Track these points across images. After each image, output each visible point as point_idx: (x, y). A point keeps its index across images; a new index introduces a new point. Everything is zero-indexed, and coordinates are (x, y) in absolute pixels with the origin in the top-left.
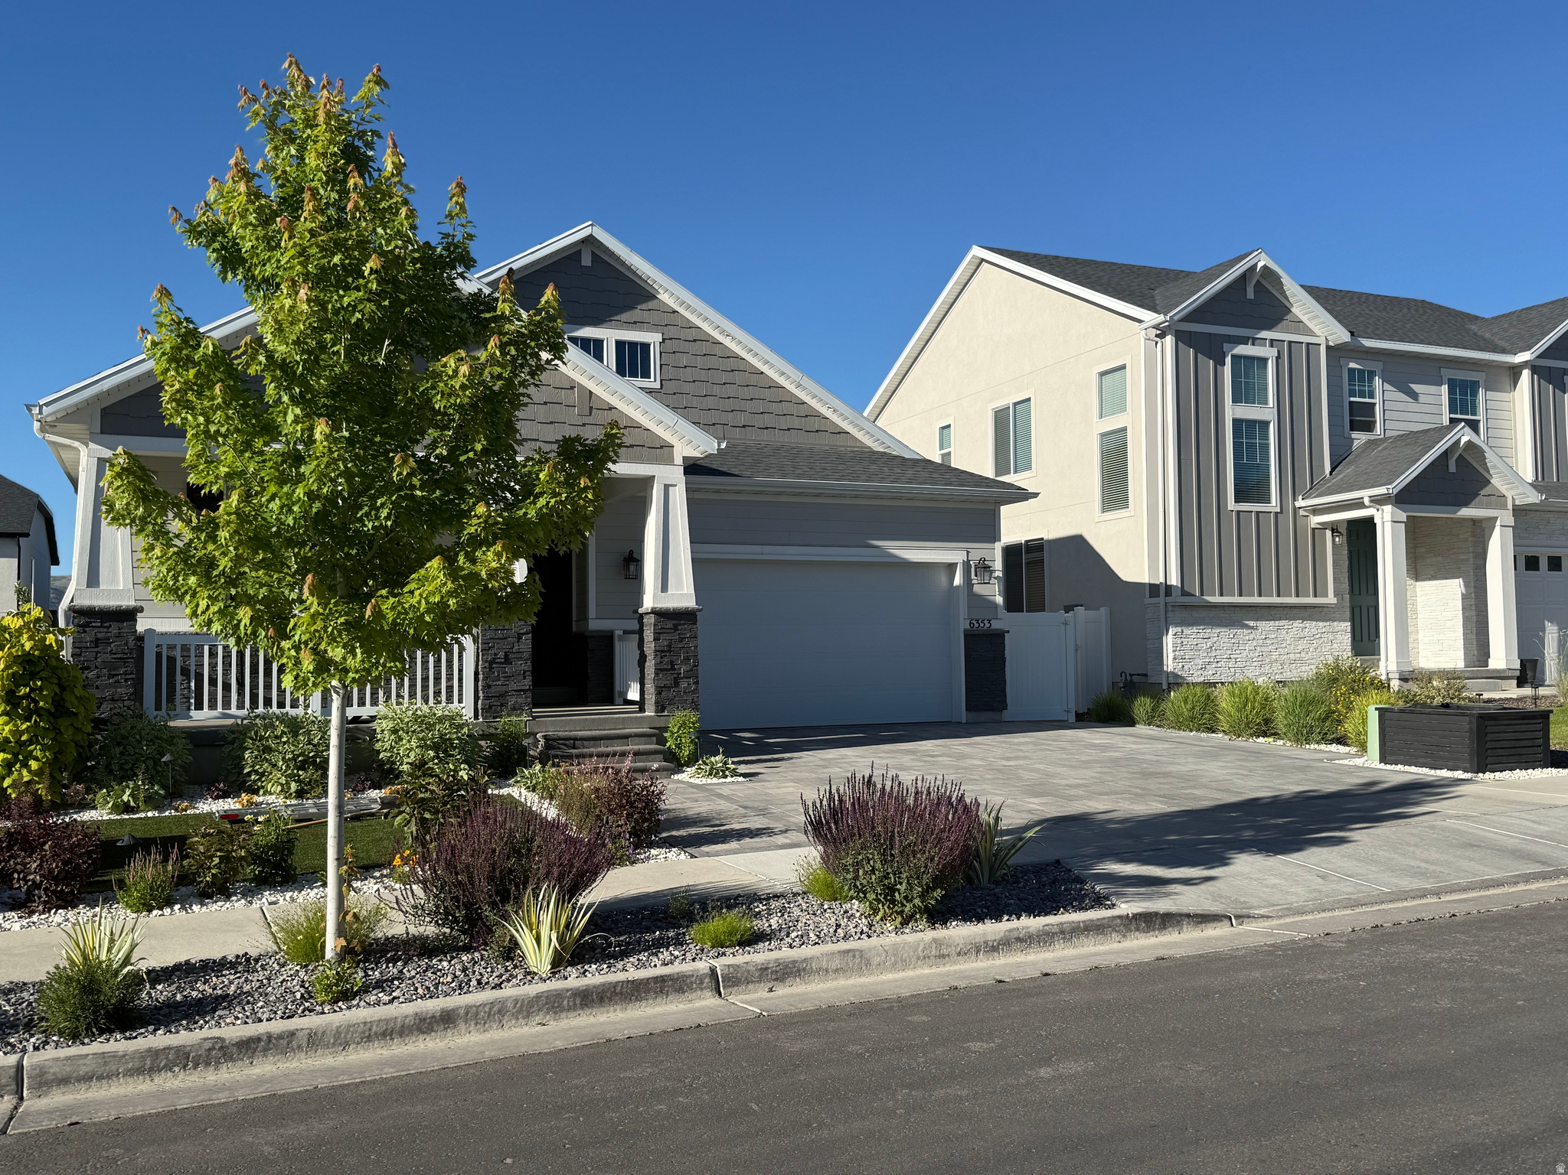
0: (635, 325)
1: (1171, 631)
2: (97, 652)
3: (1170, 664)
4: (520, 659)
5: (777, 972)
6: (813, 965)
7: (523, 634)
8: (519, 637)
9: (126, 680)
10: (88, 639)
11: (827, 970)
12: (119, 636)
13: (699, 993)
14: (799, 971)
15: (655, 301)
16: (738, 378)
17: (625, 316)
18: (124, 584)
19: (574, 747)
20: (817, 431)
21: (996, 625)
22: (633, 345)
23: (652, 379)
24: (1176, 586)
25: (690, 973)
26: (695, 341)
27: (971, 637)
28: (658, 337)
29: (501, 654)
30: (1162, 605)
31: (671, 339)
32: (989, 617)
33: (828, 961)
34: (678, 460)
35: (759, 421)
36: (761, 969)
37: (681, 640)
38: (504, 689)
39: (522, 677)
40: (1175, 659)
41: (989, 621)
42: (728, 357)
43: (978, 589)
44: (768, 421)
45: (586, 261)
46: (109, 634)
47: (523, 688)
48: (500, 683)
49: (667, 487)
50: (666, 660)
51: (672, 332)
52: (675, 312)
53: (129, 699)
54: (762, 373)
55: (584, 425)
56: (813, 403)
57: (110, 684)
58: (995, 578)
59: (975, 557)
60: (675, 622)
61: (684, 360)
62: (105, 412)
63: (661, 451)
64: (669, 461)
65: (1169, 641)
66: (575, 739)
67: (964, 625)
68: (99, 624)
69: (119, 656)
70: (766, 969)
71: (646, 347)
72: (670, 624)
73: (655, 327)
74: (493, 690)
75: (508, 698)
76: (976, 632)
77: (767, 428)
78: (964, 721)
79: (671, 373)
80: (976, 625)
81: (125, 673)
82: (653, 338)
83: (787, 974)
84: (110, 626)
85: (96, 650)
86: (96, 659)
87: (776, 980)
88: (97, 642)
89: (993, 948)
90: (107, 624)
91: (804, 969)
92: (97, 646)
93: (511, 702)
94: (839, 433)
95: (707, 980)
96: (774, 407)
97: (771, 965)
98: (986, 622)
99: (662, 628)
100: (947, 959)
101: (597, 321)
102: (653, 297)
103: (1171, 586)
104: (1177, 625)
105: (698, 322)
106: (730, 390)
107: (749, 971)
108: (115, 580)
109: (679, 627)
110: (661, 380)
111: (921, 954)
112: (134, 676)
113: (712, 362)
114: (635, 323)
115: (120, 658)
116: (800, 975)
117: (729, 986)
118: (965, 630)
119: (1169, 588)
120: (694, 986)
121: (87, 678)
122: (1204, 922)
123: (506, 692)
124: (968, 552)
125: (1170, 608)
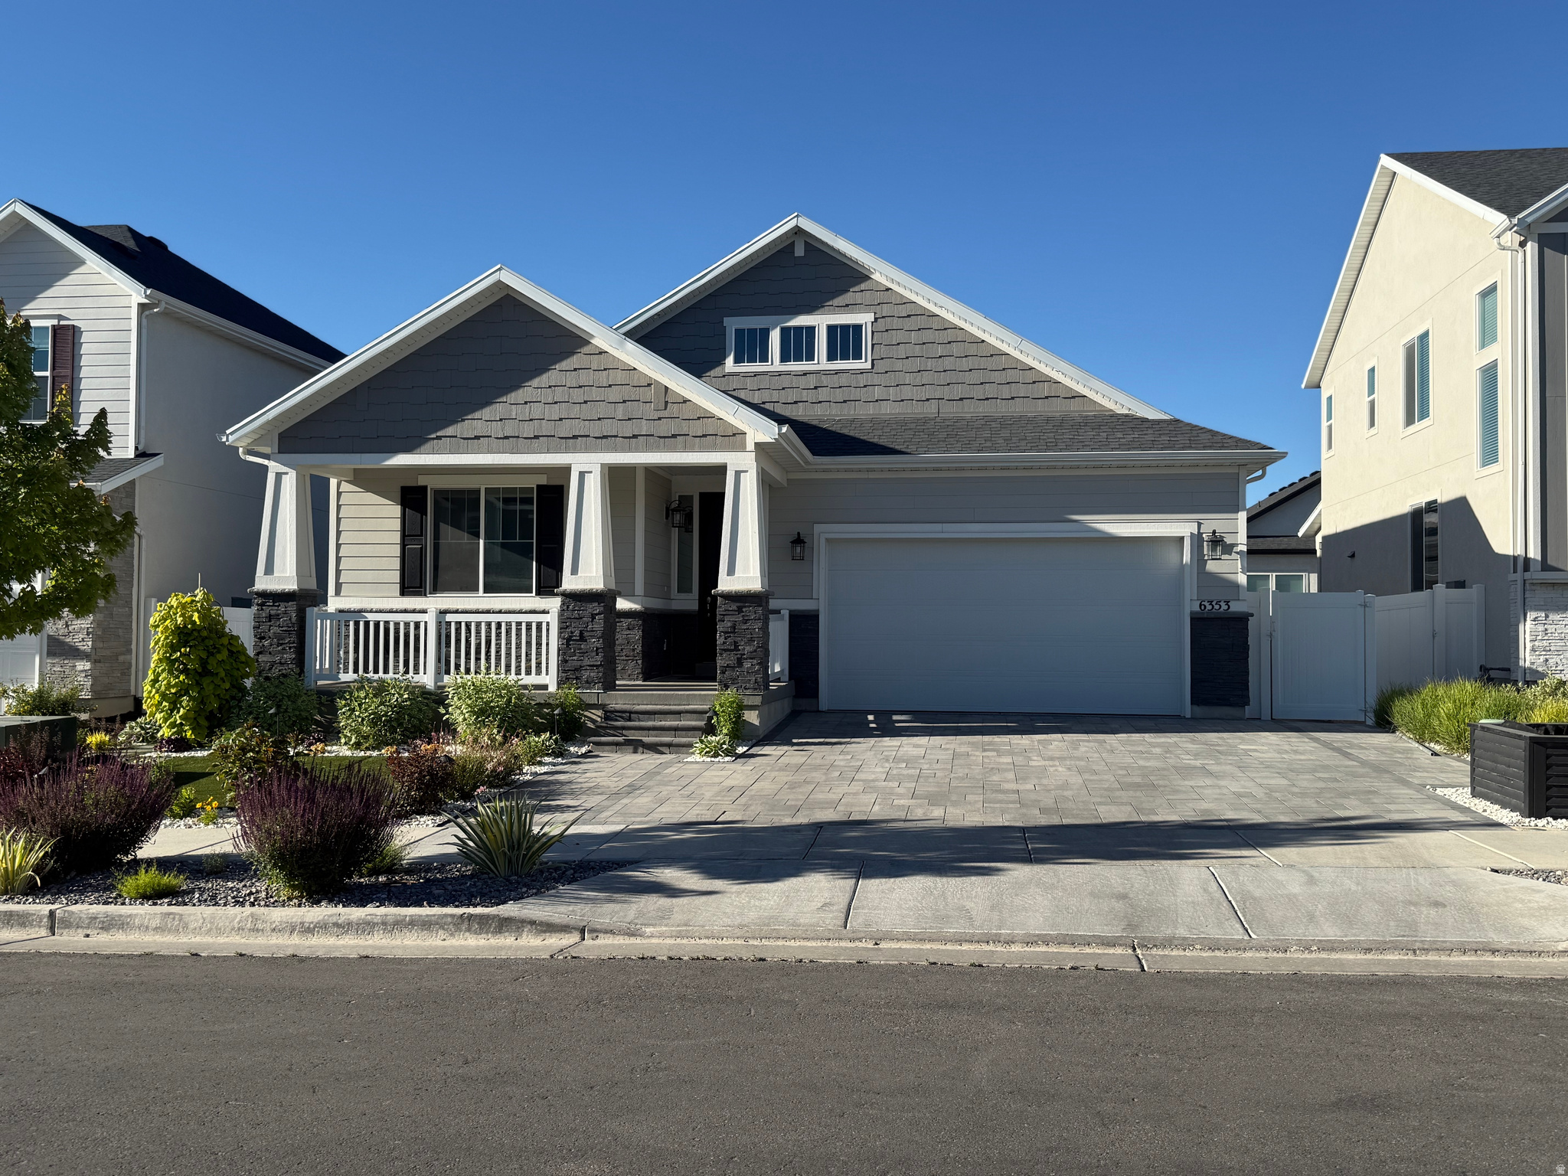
0: (847, 307)
1: (1531, 615)
2: (270, 626)
3: (1527, 658)
4: (593, 637)
5: (103, 922)
6: (136, 921)
7: (597, 614)
8: (593, 617)
9: (290, 648)
10: (264, 615)
11: (147, 927)
12: (285, 613)
13: (37, 929)
14: (123, 924)
15: (870, 281)
16: (955, 349)
17: (839, 301)
18: (290, 573)
19: (630, 720)
20: (1047, 397)
21: (1236, 607)
22: (845, 328)
23: (863, 360)
24: (1534, 559)
25: (34, 912)
26: (909, 316)
27: (1199, 622)
28: (870, 317)
29: (577, 633)
30: (1520, 583)
31: (883, 317)
32: (1227, 598)
33: (149, 920)
34: (750, 446)
35: (978, 392)
36: (91, 917)
37: (745, 622)
38: (579, 663)
39: (594, 654)
40: (1533, 650)
41: (1227, 603)
42: (945, 329)
43: (1212, 566)
44: (990, 391)
45: (799, 251)
46: (279, 612)
47: (595, 663)
48: (575, 658)
49: (738, 474)
50: (729, 640)
51: (886, 310)
52: (888, 289)
53: (291, 663)
54: (983, 341)
55: (660, 419)
56: (1041, 368)
57: (279, 651)
58: (1237, 553)
59: (1207, 529)
60: (739, 604)
61: (897, 336)
62: (282, 437)
63: (733, 438)
64: (742, 448)
65: (1529, 629)
66: (631, 712)
67: (1191, 606)
68: (271, 604)
69: (284, 629)
70: (96, 918)
71: (858, 328)
72: (734, 607)
73: (867, 307)
74: (569, 664)
75: (583, 672)
76: (1205, 616)
77: (987, 399)
78: (1188, 715)
79: (882, 351)
80: (1209, 607)
81: (289, 643)
82: (864, 318)
83: (112, 925)
84: (279, 605)
85: (269, 623)
86: (269, 631)
87: (102, 928)
88: (270, 617)
89: (308, 930)
90: (277, 604)
91: (128, 923)
92: (270, 621)
93: (585, 675)
94: (1074, 397)
95: (45, 920)
96: (997, 377)
97: (100, 916)
98: (1223, 604)
99: (726, 610)
100: (260, 933)
101: (810, 309)
102: (867, 278)
103: (1530, 559)
104: (1537, 609)
105: (913, 297)
106: (948, 363)
107: (80, 918)
108: (284, 570)
109: (744, 610)
110: (873, 360)
111: (236, 926)
112: (295, 645)
113: (927, 336)
114: (847, 305)
115: (285, 631)
116: (123, 928)
117: (62, 928)
118: (1192, 613)
119: (1527, 561)
120: (35, 923)
121: (263, 645)
122: (550, 932)
123: (581, 667)
124: (1199, 525)
125: (1528, 586)
